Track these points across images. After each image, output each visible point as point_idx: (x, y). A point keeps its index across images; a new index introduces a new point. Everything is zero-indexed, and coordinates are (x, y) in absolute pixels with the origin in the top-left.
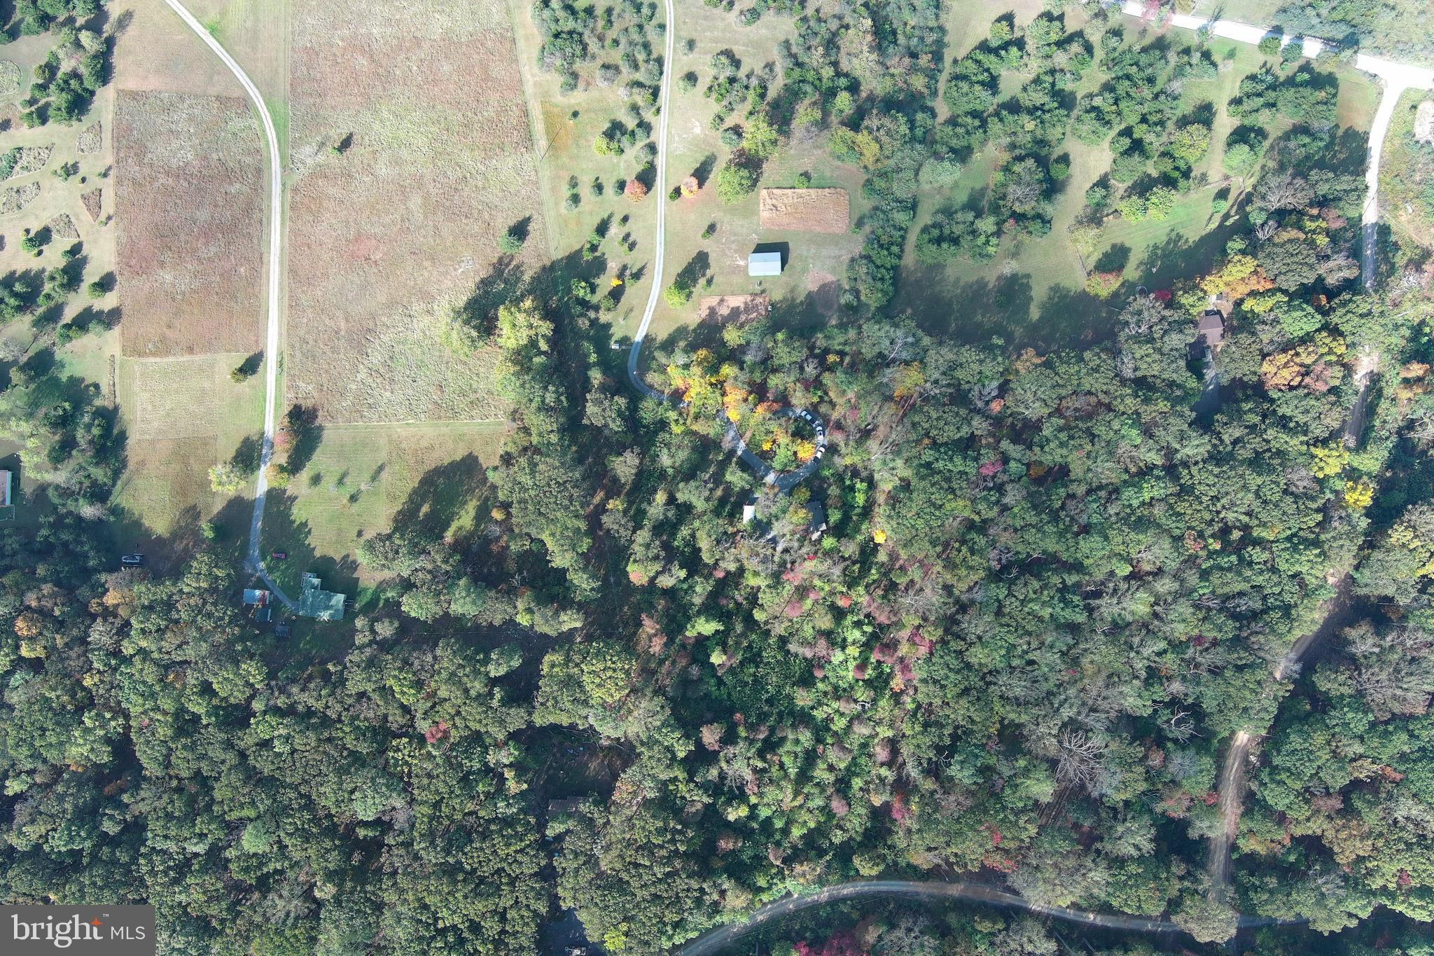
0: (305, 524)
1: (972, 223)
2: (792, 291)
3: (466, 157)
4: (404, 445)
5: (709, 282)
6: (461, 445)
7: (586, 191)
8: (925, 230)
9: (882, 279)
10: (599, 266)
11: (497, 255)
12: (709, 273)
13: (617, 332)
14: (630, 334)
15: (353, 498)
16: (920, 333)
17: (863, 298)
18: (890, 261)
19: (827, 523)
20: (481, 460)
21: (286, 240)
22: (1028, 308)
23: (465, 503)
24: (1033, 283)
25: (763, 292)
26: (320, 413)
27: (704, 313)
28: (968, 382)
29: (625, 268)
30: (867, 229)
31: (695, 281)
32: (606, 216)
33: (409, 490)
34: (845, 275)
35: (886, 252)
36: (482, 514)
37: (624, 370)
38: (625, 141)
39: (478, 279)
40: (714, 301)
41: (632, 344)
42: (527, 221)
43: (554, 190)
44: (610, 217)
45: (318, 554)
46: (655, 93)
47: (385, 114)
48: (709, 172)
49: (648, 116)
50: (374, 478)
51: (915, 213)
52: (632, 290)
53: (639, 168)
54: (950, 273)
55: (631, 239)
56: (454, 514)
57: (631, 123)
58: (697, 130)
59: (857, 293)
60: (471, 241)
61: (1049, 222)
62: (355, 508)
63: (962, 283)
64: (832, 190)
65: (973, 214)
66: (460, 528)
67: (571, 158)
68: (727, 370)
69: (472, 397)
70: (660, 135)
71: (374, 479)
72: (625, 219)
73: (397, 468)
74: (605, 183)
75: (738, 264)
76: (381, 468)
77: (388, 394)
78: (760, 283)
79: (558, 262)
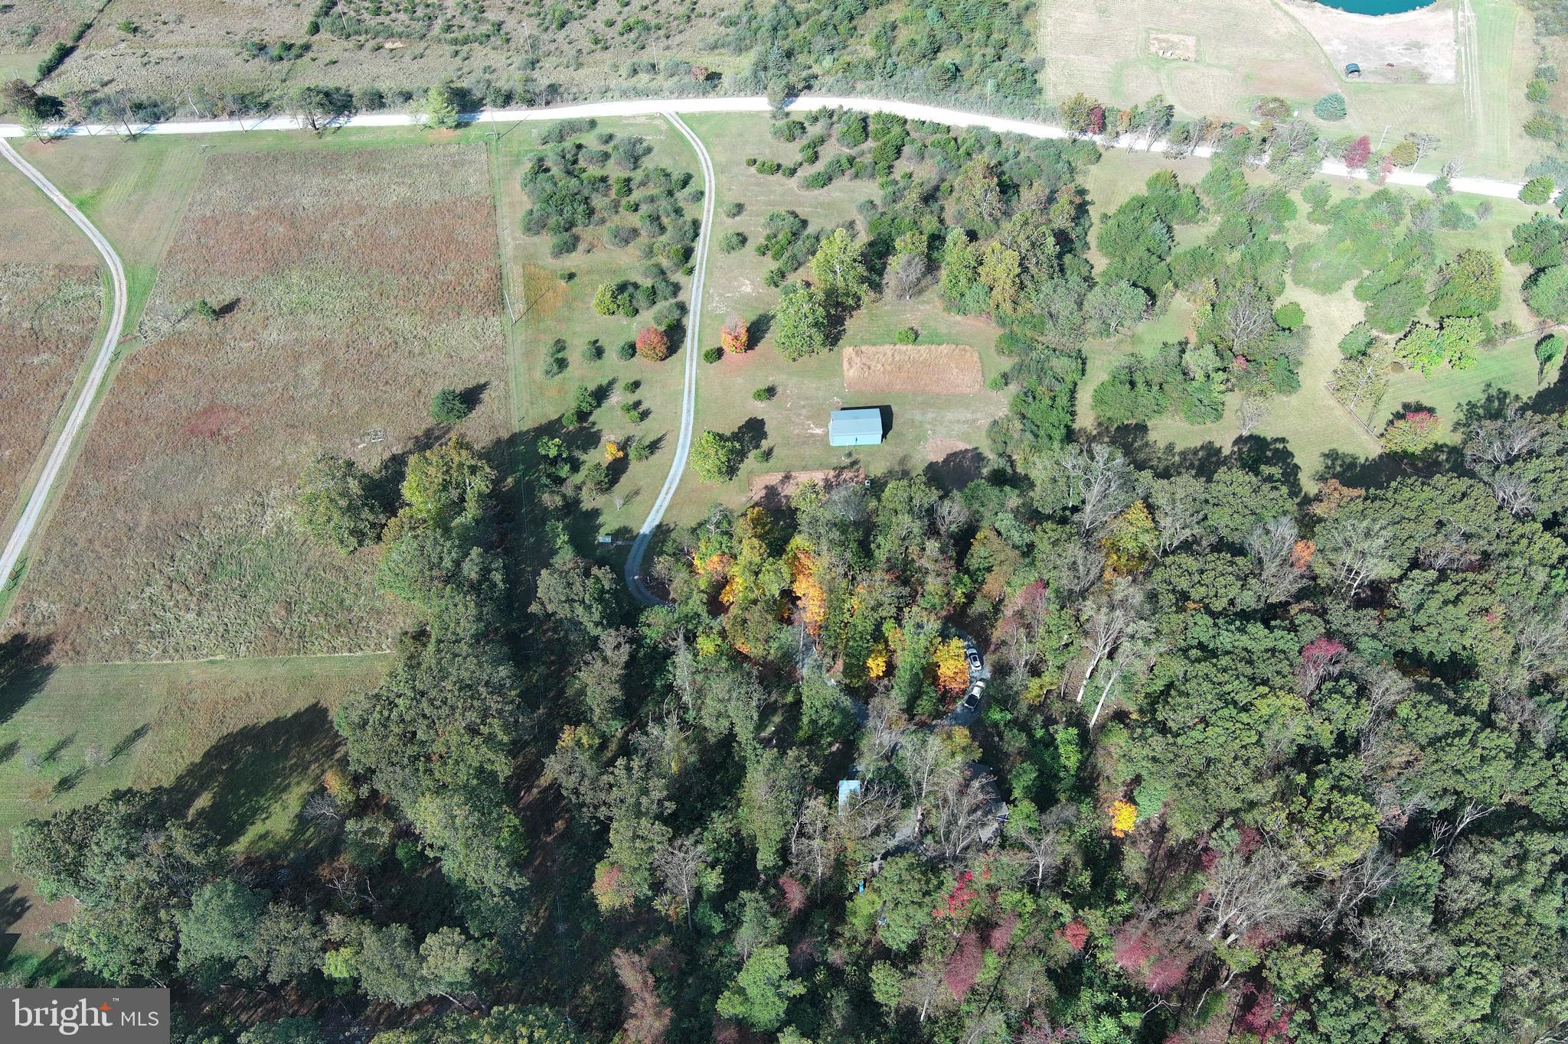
2: (902, 461)
4: (195, 696)
5: (768, 454)
6: (302, 691)
7: (576, 355)
10: (588, 438)
11: (424, 427)
12: (765, 444)
13: (609, 523)
14: (630, 524)
15: (66, 783)
20: (334, 714)
21: (94, 416)
22: (1298, 477)
23: (286, 788)
24: (1293, 448)
25: (854, 463)
26: (57, 647)
27: (758, 492)
29: (630, 438)
31: (744, 454)
32: (605, 382)
34: (985, 440)
38: (640, 301)
39: (387, 455)
40: (774, 479)
41: (633, 538)
42: (481, 388)
43: (528, 354)
44: (611, 383)
46: (688, 253)
47: (295, 280)
48: (765, 331)
49: (678, 277)
52: (637, 471)
53: (660, 327)
54: (1157, 436)
55: (642, 408)
56: (255, 811)
57: (649, 282)
63: (1178, 449)
64: (952, 346)
66: (263, 837)
67: (559, 321)
69: (341, 617)
70: (692, 294)
71: (118, 751)
72: (636, 385)
73: (169, 732)
74: (607, 348)
75: (812, 435)
76: (139, 733)
77: (191, 616)
78: (850, 455)
79: (521, 434)
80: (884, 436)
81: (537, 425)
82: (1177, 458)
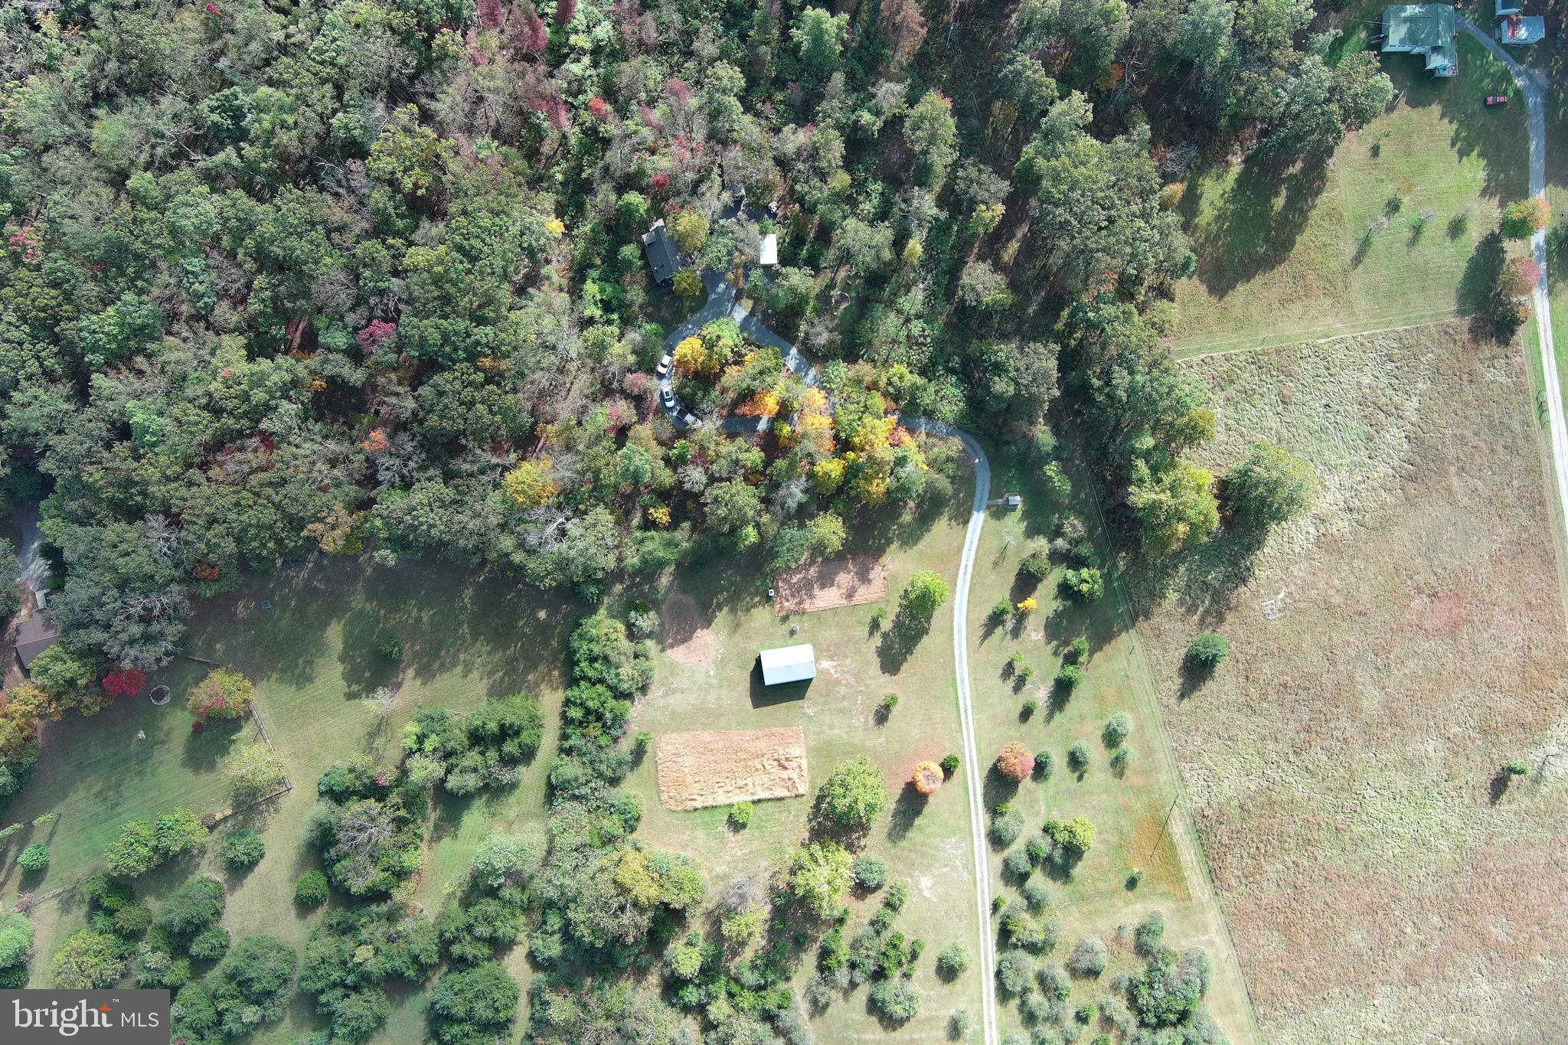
0: (1462, 154)
1: (448, 771)
2: (738, 625)
3: (1300, 788)
4: (1327, 302)
5: (875, 625)
6: (1238, 312)
7: (1096, 754)
8: (528, 754)
9: (593, 660)
10: (1055, 629)
11: (1226, 627)
12: (877, 641)
13: (1014, 525)
14: (993, 523)
15: (1393, 206)
16: (518, 557)
17: (621, 627)
18: (584, 692)
19: (640, 243)
20: (1203, 288)
22: (345, 643)
23: (1218, 218)
24: (341, 685)
25: (785, 619)
26: (1466, 337)
27: (877, 573)
28: (429, 479)
29: (1016, 633)
30: (625, 746)
31: (898, 625)
32: (1058, 716)
33: (1308, 231)
34: (654, 663)
35: (590, 704)
36: (1189, 205)
37: (997, 462)
38: (1044, 846)
39: (1252, 583)
40: (863, 594)
41: (988, 507)
42: (1185, 691)
43: (1148, 751)
44: (1049, 717)
45: (1436, 109)
46: (1005, 935)
47: (1443, 844)
48: (897, 812)
49: (1011, 897)
50: (1365, 244)
51: (549, 783)
52: (1000, 594)
53: (1014, 805)
54: (478, 685)
55: (1011, 682)
56: (1233, 199)
57: (1038, 881)
58: (925, 882)
59: (633, 634)
60: (1273, 645)
61: (321, 794)
62: (1389, 191)
63: (459, 669)
64: (690, 805)
65: (449, 786)
66: (1219, 177)
67: (1127, 809)
68: (831, 467)
69: (1231, 391)
70: (986, 864)
71: (1367, 240)
72: (1026, 714)
73: (1333, 264)
74: (1066, 771)
75: (831, 658)
76: (1357, 260)
77: (1365, 381)
78: (792, 633)
79: (1126, 628)
80: (759, 661)
81: (1113, 642)
82: (462, 657)
